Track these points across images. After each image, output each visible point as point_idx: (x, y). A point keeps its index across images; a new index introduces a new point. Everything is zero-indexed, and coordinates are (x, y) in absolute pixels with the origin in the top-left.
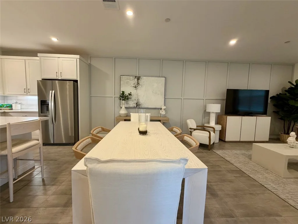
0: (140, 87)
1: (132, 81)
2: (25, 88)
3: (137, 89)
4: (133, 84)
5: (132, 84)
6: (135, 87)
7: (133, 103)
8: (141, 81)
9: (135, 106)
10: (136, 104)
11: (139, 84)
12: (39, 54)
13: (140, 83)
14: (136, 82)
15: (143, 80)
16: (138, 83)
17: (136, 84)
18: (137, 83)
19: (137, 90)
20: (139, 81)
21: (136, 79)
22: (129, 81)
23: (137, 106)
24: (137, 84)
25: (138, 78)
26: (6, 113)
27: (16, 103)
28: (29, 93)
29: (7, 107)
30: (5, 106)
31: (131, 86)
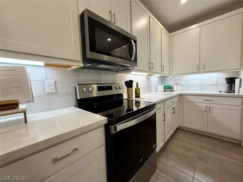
2: (198, 64)
26: (182, 96)
27: (177, 84)
28: (203, 71)
29: (168, 88)
30: (167, 87)
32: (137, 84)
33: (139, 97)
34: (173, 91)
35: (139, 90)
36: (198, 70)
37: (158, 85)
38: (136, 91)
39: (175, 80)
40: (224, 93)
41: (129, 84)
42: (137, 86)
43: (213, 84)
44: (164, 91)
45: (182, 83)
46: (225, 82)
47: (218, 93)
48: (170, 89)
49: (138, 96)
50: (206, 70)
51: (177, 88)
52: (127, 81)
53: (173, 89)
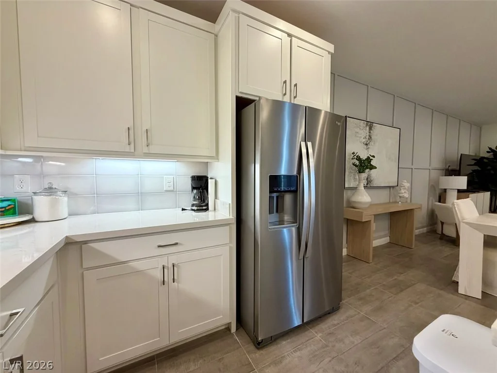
0: (372, 143)
1: (362, 132)
2: (131, 125)
3: (368, 148)
4: (364, 138)
5: (362, 138)
6: (367, 144)
8: (374, 133)
10: (367, 179)
11: (371, 137)
13: (373, 137)
14: (368, 134)
15: (377, 131)
16: (370, 137)
17: (368, 137)
18: (369, 135)
19: (369, 150)
20: (372, 132)
21: (368, 128)
22: (358, 130)
23: (367, 184)
24: (369, 139)
25: (370, 127)
27: (50, 191)
28: (146, 150)
31: (361, 142)
34: (33, 221)
36: (132, 145)
43: (167, 191)
48: (16, 215)
50: (153, 149)
51: (54, 205)
53: (32, 213)
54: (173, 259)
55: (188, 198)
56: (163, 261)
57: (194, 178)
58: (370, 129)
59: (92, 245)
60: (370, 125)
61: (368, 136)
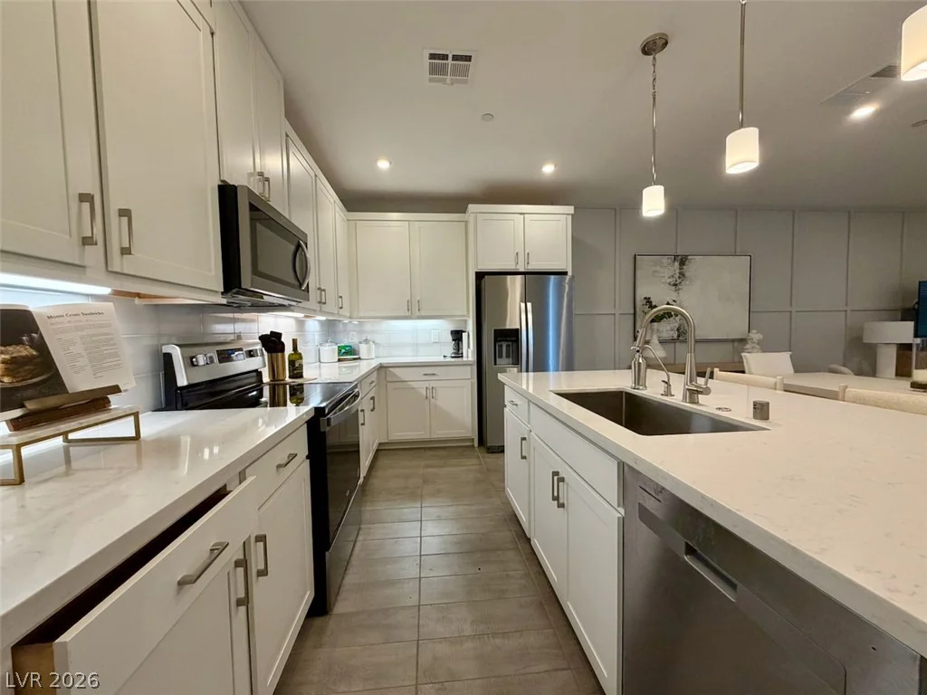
0: (686, 282)
1: (666, 270)
2: (409, 298)
3: (679, 289)
4: (669, 277)
6: (675, 285)
7: (668, 328)
8: (690, 269)
9: (675, 336)
10: (678, 330)
11: (684, 275)
12: (472, 207)
13: (687, 274)
14: (678, 271)
15: (696, 266)
16: (682, 275)
18: (680, 273)
19: (681, 291)
20: (685, 267)
21: (677, 264)
22: (658, 268)
23: (679, 336)
24: (679, 277)
25: (683, 261)
26: (384, 369)
27: (366, 341)
28: (418, 313)
29: (346, 353)
30: (343, 351)
31: (663, 283)
32: (295, 342)
33: (301, 376)
34: (359, 358)
35: (301, 358)
36: (410, 312)
37: (321, 344)
38: (292, 363)
39: (361, 332)
40: (449, 359)
41: (272, 342)
42: (295, 348)
43: (435, 342)
44: (339, 360)
45: (378, 338)
46: (450, 338)
47: (442, 359)
48: (351, 355)
49: (296, 372)
50: (423, 313)
51: (369, 350)
52: (266, 335)
53: (358, 354)
54: (433, 384)
55: (449, 348)
56: (426, 384)
57: (452, 332)
58: (682, 263)
59: (391, 369)
60: (681, 260)
61: (678, 275)
